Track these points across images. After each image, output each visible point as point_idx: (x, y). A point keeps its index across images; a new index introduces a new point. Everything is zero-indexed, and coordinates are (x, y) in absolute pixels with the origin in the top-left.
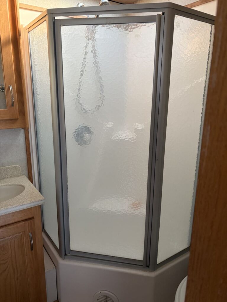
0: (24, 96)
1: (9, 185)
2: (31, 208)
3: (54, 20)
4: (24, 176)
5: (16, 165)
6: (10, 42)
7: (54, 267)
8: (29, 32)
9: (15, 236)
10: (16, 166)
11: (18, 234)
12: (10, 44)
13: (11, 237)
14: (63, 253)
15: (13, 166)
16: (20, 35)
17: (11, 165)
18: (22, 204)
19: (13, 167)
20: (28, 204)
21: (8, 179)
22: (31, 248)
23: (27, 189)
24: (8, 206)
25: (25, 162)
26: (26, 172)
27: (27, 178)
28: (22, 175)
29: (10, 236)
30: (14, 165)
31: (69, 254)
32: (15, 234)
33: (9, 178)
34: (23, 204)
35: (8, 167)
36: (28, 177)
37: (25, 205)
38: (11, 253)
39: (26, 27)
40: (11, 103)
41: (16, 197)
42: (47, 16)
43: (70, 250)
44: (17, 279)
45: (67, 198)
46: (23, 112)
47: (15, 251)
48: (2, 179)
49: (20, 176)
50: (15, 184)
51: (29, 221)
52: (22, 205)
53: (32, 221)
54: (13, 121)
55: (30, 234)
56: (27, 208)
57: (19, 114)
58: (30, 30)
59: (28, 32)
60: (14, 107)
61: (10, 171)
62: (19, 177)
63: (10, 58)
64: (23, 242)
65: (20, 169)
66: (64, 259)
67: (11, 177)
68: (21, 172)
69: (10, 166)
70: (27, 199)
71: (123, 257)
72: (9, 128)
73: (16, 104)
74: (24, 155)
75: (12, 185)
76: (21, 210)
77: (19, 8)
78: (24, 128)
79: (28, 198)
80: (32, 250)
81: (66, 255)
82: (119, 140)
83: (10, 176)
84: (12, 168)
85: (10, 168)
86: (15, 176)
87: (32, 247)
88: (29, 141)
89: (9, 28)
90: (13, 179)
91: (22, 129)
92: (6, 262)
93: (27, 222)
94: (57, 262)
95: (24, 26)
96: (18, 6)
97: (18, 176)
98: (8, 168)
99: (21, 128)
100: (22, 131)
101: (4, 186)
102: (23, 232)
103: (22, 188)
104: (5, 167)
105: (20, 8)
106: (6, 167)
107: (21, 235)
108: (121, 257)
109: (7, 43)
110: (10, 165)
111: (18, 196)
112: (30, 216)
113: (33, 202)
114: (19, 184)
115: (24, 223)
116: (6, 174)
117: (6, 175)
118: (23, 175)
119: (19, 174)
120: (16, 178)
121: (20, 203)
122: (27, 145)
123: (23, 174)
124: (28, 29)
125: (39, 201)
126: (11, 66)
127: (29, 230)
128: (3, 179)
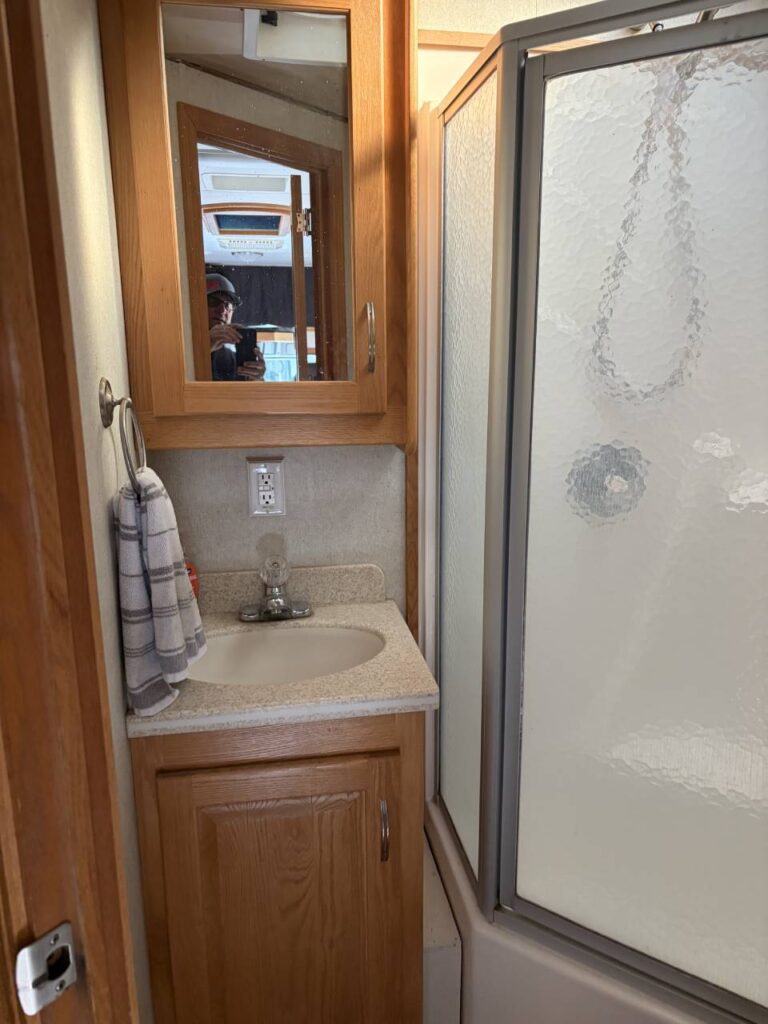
0: (409, 340)
1: (342, 627)
2: (393, 715)
3: (523, 64)
4: (394, 603)
5: (372, 565)
6: (380, 161)
7: (456, 939)
8: (445, 125)
9: (335, 798)
10: (371, 569)
11: (344, 796)
12: (379, 169)
13: (322, 799)
14: (491, 902)
15: (360, 566)
16: (413, 135)
17: (356, 563)
18: (366, 697)
19: (362, 570)
20: (383, 700)
21: (342, 607)
22: (383, 852)
23: (391, 648)
24: (321, 696)
25: (398, 558)
26: (398, 590)
27: (402, 612)
28: (386, 599)
29: (319, 796)
30: (365, 565)
31: (510, 909)
32: (337, 793)
33: (346, 603)
34: (369, 697)
35: (345, 567)
36: (404, 609)
37: (373, 700)
38: (321, 851)
39: (437, 109)
40: (366, 362)
41: (351, 670)
42: (500, 54)
43: (516, 894)
44: (331, 947)
45: (519, 704)
46: (400, 392)
47: (332, 847)
48: (325, 605)
49: (379, 601)
50: (358, 625)
51: (383, 760)
52: (363, 702)
53: (392, 760)
54: (369, 418)
55: (383, 806)
56: (378, 714)
57: (389, 397)
58: (448, 115)
59: (442, 124)
60: (375, 373)
61: (350, 580)
62: (376, 606)
63: (376, 214)
64: (360, 828)
65: (380, 580)
66: (490, 923)
67: (352, 601)
68: (382, 589)
69: (351, 567)
70: (382, 684)
71: (720, 984)
72: (357, 441)
73: (382, 366)
74: (395, 536)
75: (350, 627)
76: (359, 715)
77: (416, 46)
78: (401, 447)
79: (386, 680)
80: (387, 859)
81: (498, 907)
82: (739, 506)
83: (351, 596)
84: (357, 571)
85: (352, 572)
86: (364, 601)
87: (385, 850)
88: (415, 488)
89: (380, 116)
90: (356, 607)
91: (398, 450)
92: (304, 879)
93: (376, 761)
94: (468, 923)
95: (433, 107)
96: (414, 39)
97: (374, 601)
98: (347, 571)
99: (393, 446)
100: (398, 457)
101: (327, 626)
102: (360, 791)
103: (376, 642)
104: (337, 567)
105: (421, 46)
106: (341, 567)
107: (355, 800)
108: (715, 982)
109: (371, 166)
110: (352, 564)
111: (359, 667)
112: (389, 744)
113: (401, 698)
114: (372, 627)
115: (366, 761)
116: (339, 590)
117: (339, 594)
118: (391, 599)
119: (378, 596)
120: (366, 607)
121: (361, 692)
122: (410, 502)
123: (389, 596)
124: (444, 113)
125: (419, 697)
126: (378, 239)
127: (380, 788)
128: (330, 604)
